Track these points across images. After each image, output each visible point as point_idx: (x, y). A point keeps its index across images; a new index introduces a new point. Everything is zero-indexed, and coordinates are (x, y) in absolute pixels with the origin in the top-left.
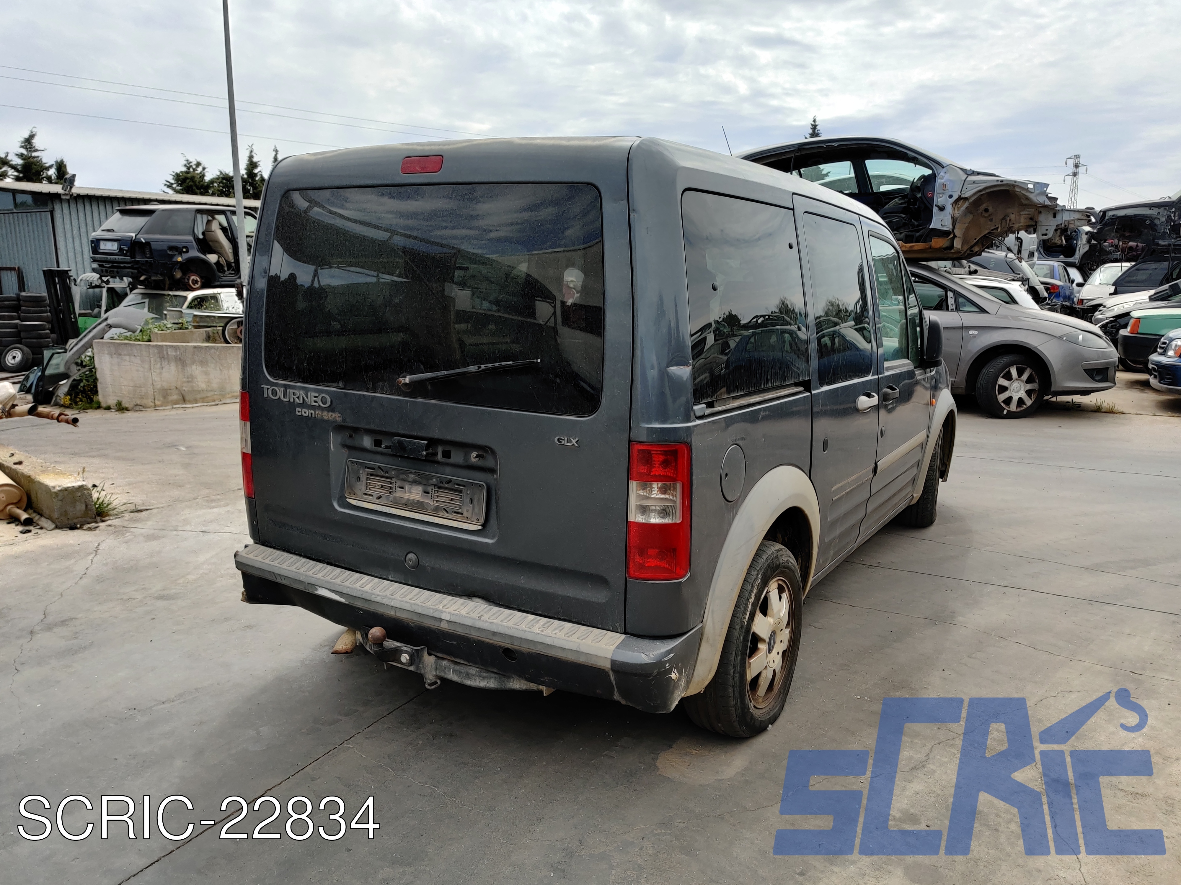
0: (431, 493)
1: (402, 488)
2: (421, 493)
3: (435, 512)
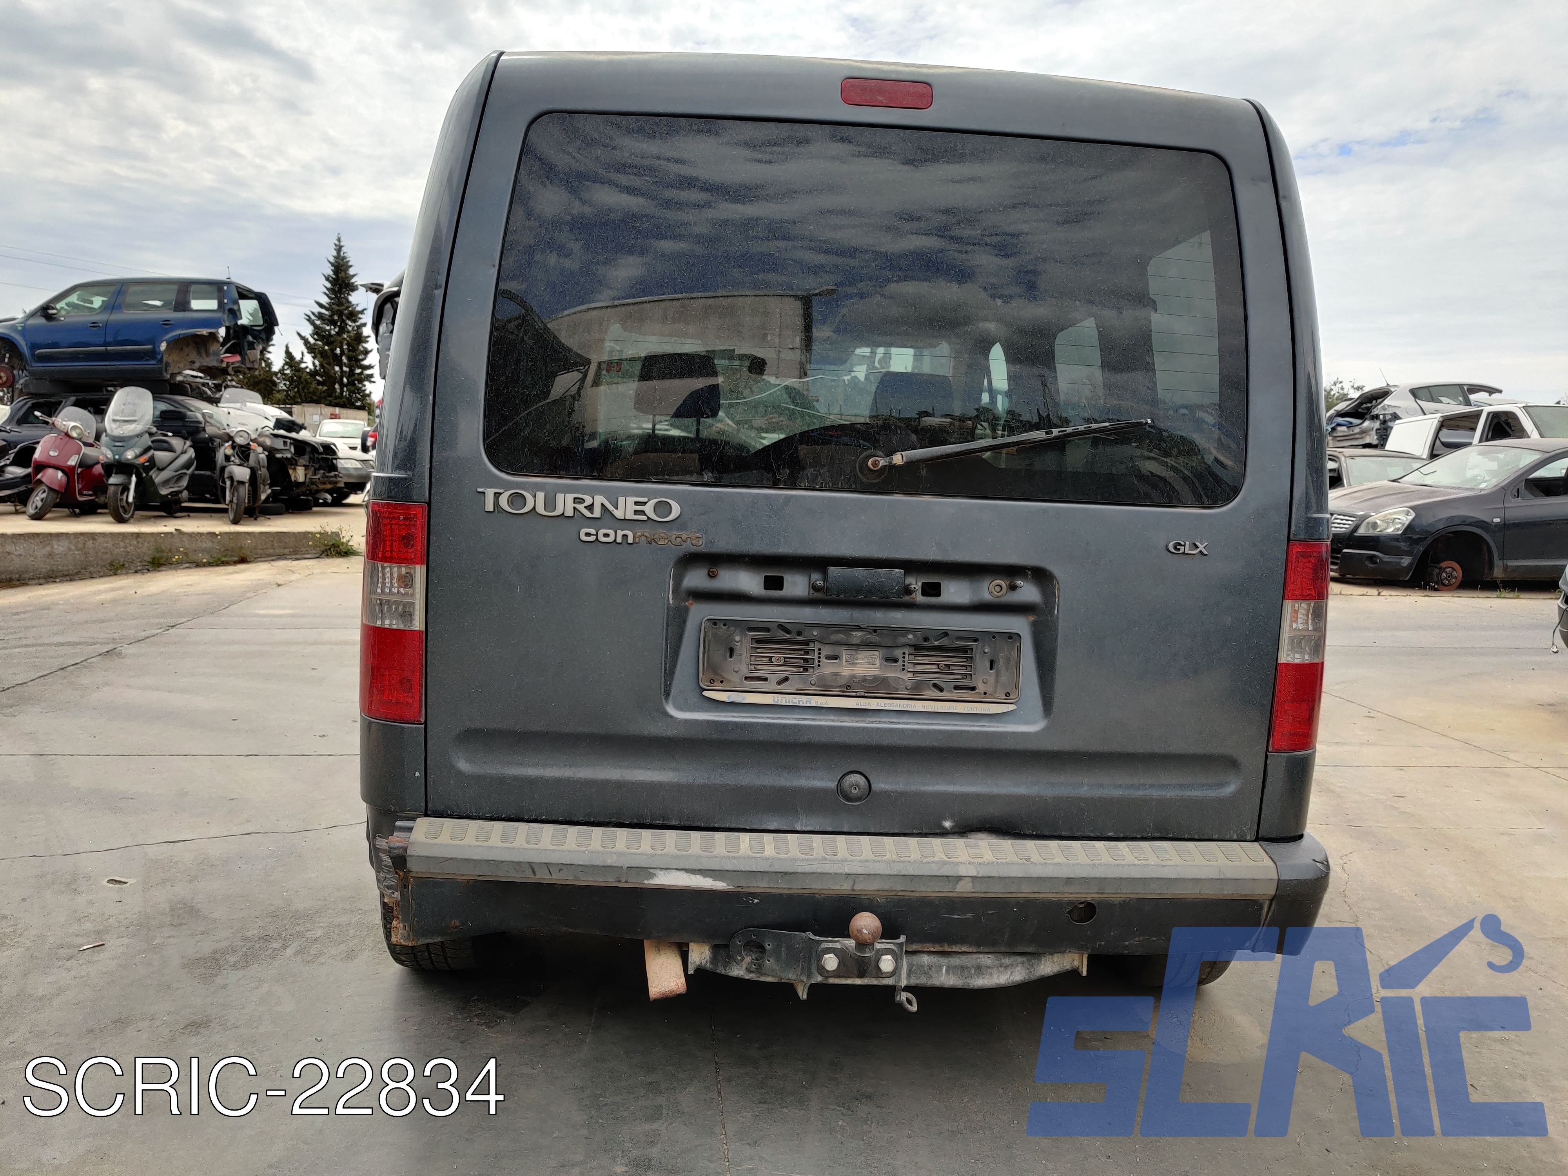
0: (901, 659)
1: (836, 657)
2: (878, 663)
3: (915, 692)
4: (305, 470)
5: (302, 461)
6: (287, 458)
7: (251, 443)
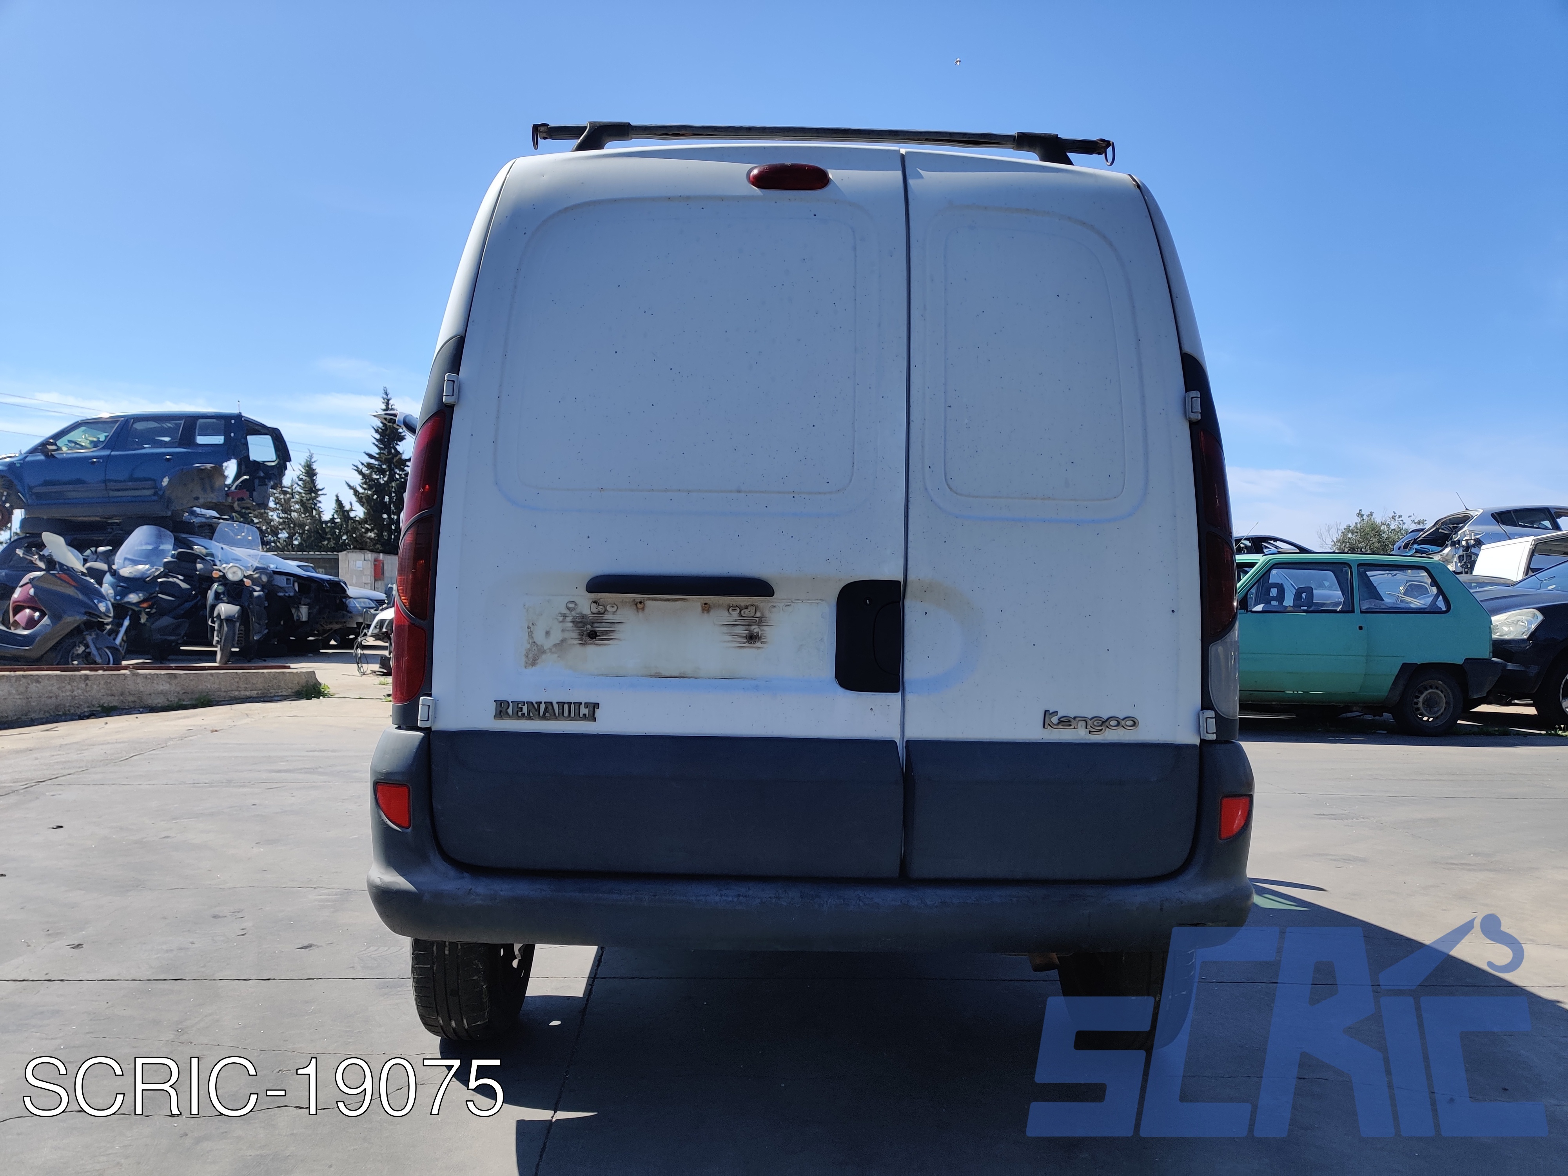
4: (309, 609)
5: (304, 600)
6: (289, 596)
7: (245, 580)
